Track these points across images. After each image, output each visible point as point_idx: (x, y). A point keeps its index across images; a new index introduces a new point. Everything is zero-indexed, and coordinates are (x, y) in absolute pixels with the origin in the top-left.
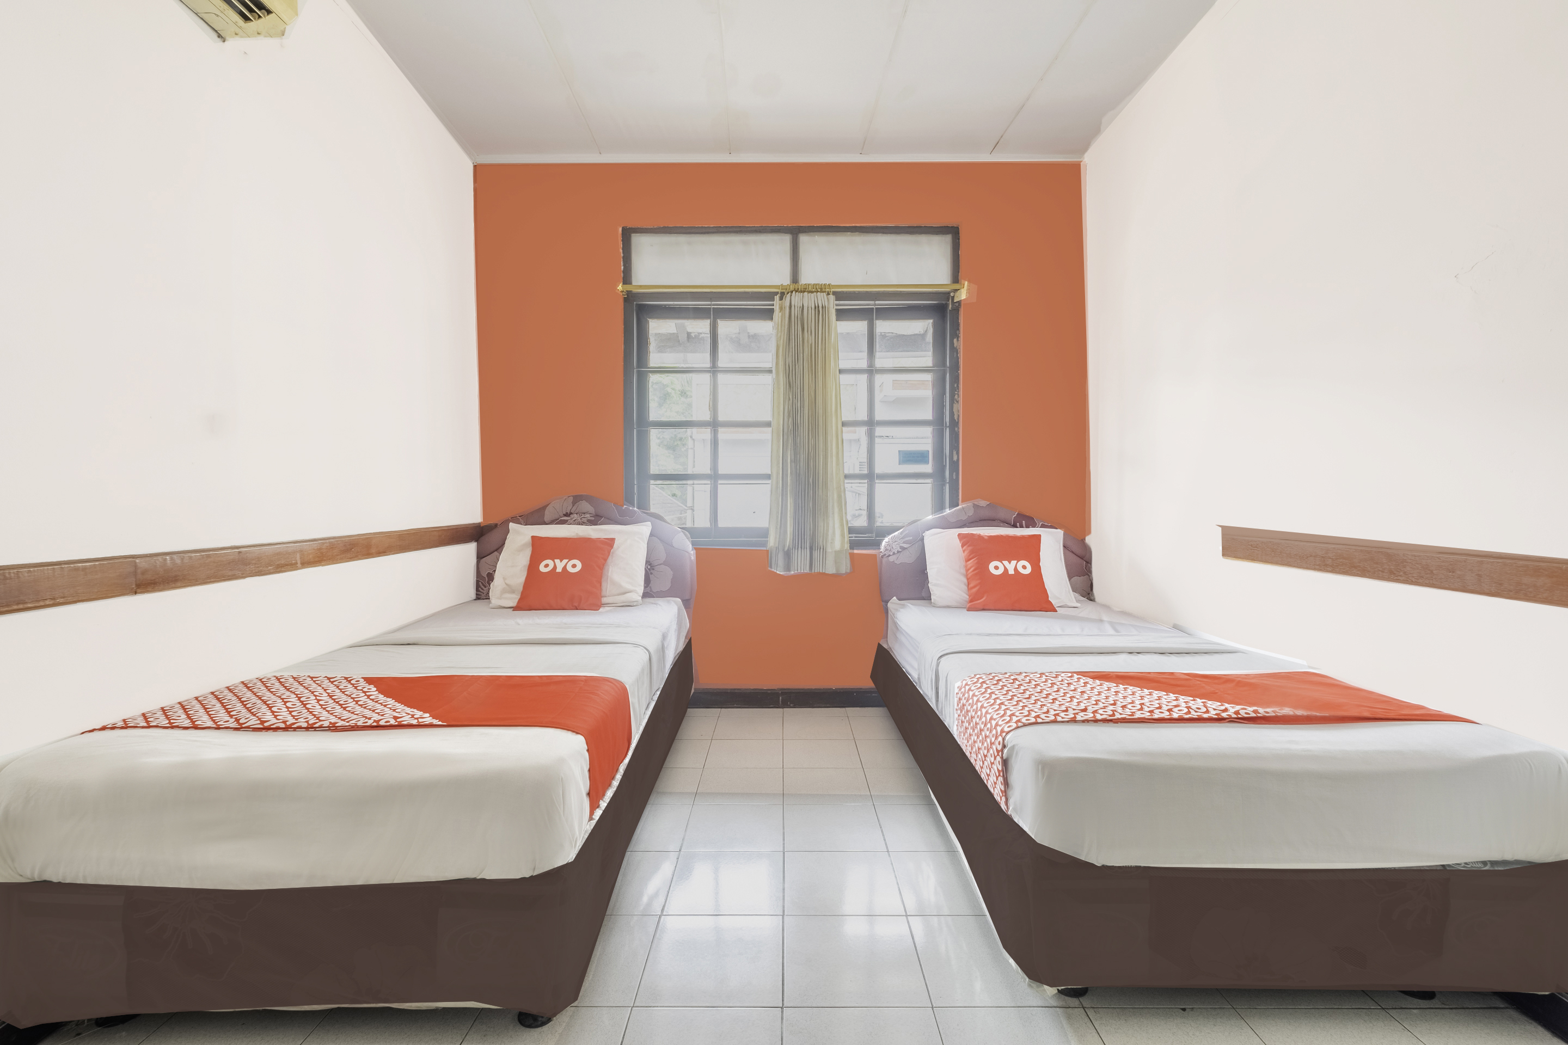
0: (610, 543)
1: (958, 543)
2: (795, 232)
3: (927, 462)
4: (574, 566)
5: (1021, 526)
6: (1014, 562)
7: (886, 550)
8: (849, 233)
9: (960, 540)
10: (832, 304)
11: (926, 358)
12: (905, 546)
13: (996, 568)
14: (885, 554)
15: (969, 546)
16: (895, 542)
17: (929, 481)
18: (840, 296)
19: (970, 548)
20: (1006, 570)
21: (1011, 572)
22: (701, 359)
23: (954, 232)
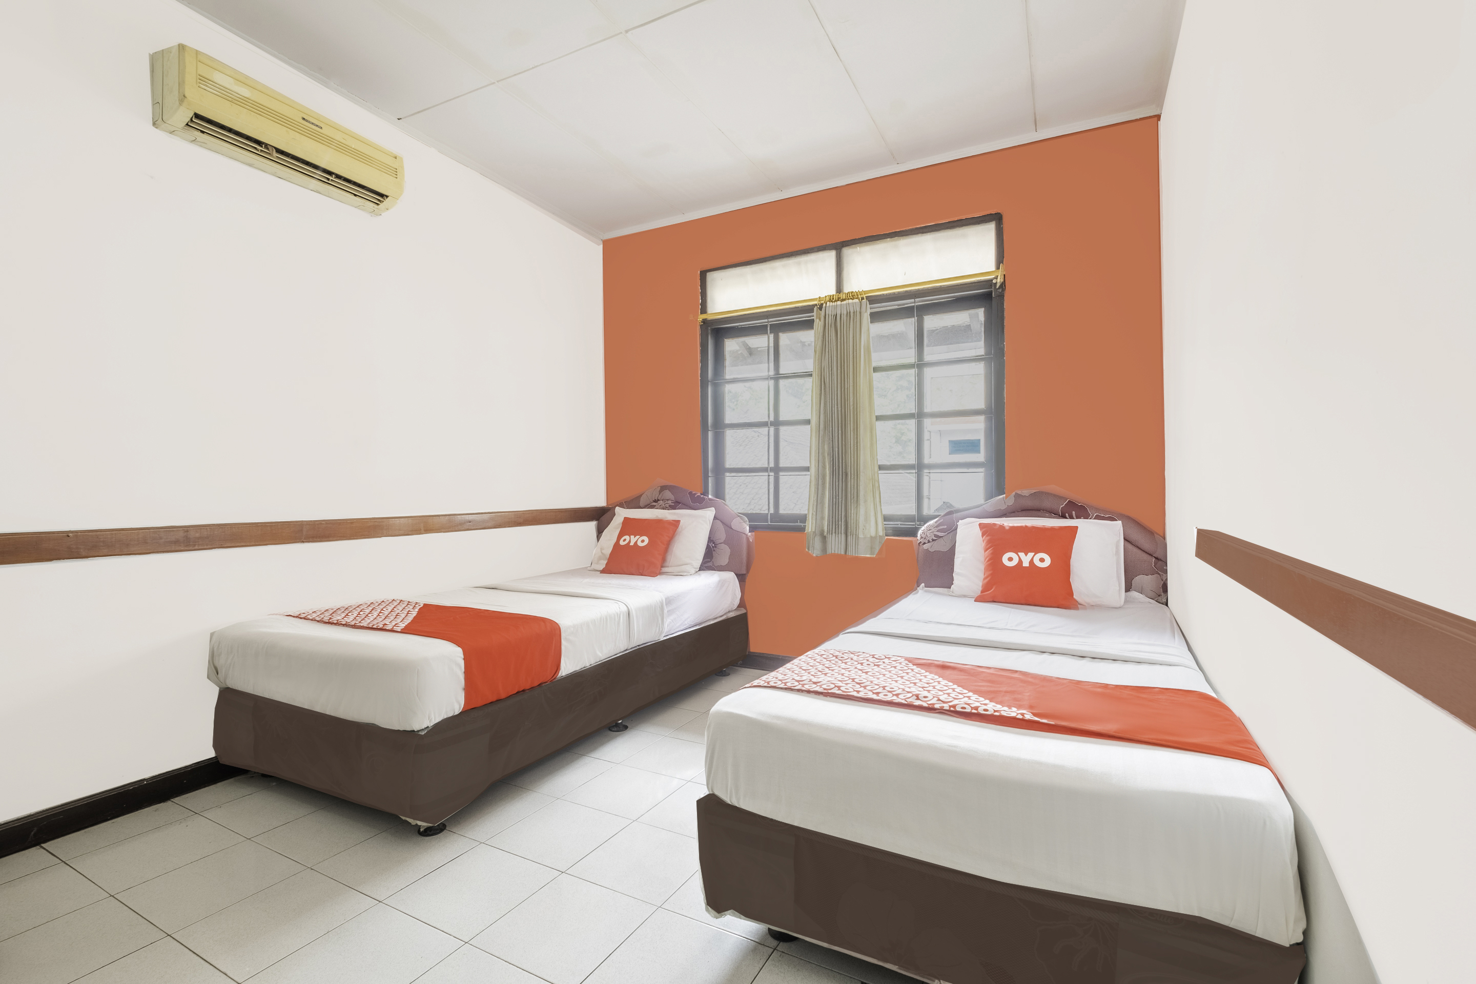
0: (676, 523)
1: (978, 532)
2: (839, 247)
3: (978, 452)
4: (643, 541)
5: (1071, 517)
6: (1031, 555)
7: (922, 538)
8: (888, 239)
9: (981, 530)
10: (868, 310)
11: (978, 347)
12: (940, 534)
13: (1010, 559)
14: (921, 542)
15: (987, 536)
16: (930, 530)
17: (982, 470)
18: (873, 300)
19: (988, 538)
20: (1020, 561)
21: (1026, 564)
22: (765, 368)
23: (997, 218)
